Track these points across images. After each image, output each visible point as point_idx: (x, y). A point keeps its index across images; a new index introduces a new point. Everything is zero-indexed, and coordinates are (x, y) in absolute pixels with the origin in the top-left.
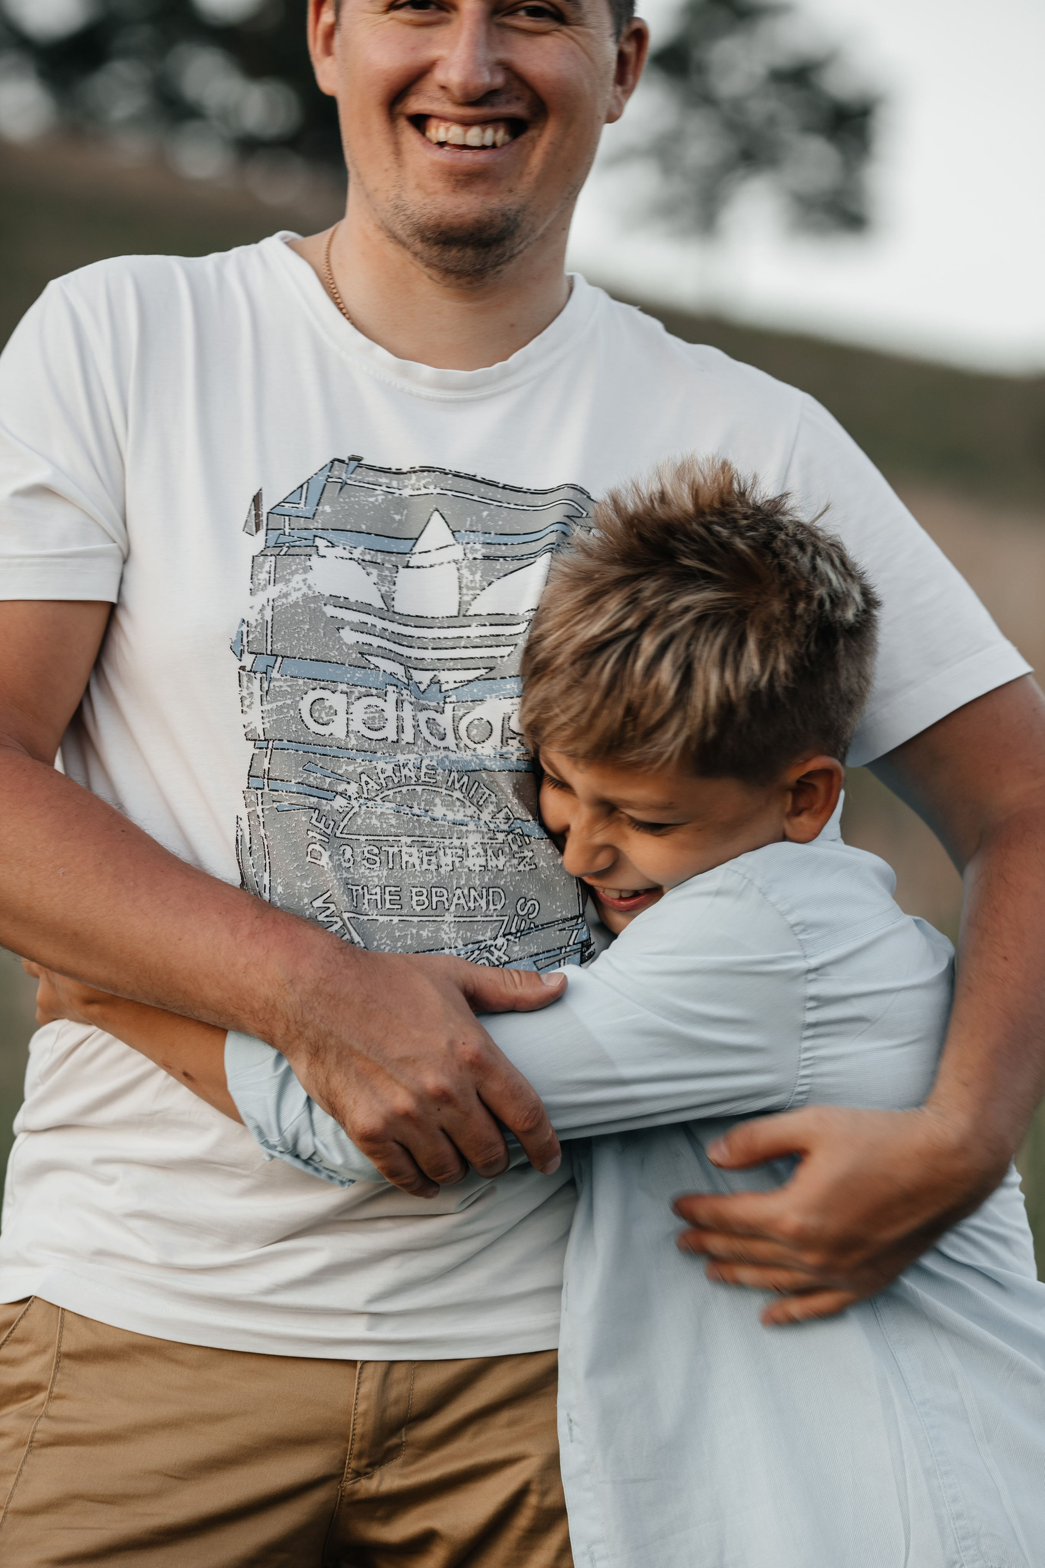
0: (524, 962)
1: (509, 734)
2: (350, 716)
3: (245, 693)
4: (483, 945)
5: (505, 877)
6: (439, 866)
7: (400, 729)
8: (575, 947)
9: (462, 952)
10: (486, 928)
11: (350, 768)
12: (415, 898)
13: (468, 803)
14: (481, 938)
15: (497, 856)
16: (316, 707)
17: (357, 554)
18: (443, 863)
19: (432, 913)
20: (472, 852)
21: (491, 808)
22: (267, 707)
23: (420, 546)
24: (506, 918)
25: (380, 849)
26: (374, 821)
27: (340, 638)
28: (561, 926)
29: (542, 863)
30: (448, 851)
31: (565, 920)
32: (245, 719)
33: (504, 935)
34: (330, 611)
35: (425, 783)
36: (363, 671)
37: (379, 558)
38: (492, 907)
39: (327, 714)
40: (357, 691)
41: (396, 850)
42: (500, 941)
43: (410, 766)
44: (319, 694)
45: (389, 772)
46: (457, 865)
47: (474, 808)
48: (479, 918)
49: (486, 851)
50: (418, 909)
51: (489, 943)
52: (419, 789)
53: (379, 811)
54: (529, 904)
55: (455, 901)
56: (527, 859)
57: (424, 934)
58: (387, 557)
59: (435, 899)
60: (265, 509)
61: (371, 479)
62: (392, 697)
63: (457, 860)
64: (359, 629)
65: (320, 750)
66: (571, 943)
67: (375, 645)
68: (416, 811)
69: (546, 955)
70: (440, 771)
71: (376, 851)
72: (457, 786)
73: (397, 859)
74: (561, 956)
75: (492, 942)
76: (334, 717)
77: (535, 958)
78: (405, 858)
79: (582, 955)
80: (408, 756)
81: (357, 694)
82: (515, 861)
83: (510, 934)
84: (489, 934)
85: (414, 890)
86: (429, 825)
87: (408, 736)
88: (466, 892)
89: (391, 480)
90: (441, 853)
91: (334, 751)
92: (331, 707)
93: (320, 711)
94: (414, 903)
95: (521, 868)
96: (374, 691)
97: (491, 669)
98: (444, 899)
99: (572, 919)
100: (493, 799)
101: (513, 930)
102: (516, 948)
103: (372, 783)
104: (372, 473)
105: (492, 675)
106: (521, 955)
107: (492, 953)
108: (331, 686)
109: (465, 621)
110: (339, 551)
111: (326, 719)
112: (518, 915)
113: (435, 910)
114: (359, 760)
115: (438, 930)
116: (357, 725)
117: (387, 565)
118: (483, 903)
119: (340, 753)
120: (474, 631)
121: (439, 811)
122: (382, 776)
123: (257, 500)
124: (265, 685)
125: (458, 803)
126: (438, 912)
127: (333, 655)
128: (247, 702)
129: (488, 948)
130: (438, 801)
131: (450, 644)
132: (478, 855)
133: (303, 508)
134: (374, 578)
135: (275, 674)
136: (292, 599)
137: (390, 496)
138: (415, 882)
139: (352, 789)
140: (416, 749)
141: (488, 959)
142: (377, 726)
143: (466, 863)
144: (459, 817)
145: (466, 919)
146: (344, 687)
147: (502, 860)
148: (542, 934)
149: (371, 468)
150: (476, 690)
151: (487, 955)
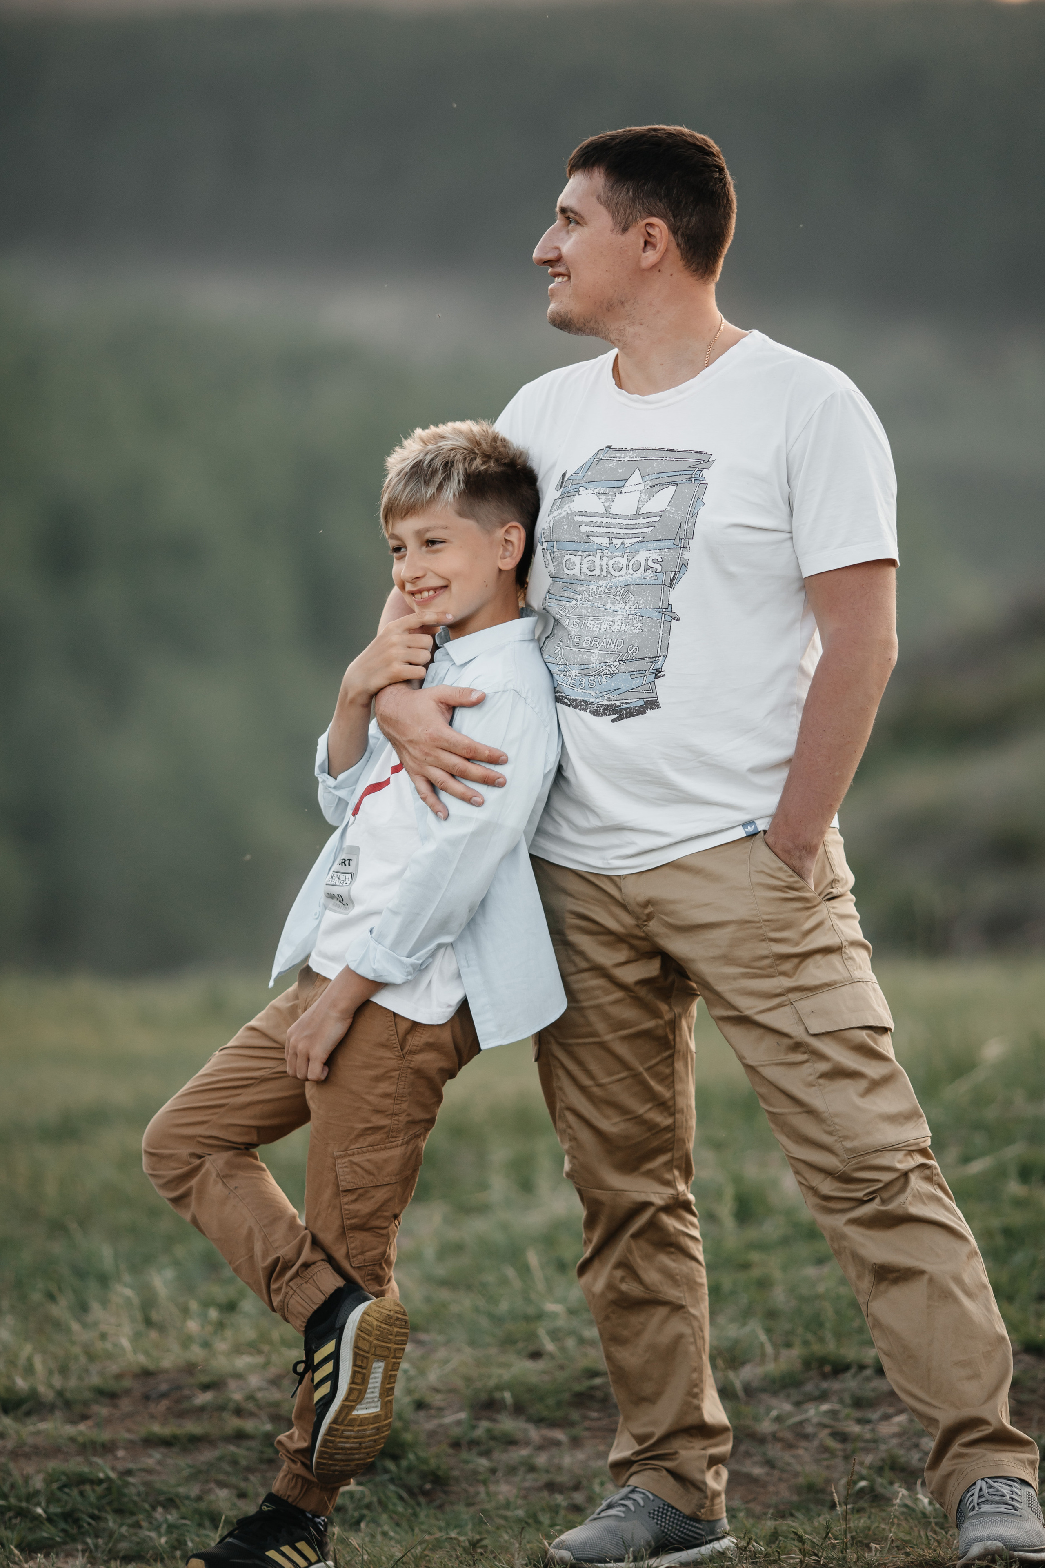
0: (625, 674)
1: (648, 567)
2: (582, 566)
3: (545, 560)
4: (608, 664)
5: (626, 635)
6: (600, 629)
7: (601, 570)
8: (653, 671)
9: (598, 666)
10: (611, 657)
11: (581, 589)
12: (586, 641)
13: (621, 602)
14: (608, 661)
15: (626, 626)
16: (567, 562)
17: (596, 491)
18: (602, 628)
19: (590, 648)
20: (616, 624)
21: (631, 603)
22: (555, 564)
23: (628, 483)
24: (621, 654)
25: (580, 621)
26: (583, 610)
27: (580, 530)
28: (648, 660)
29: (645, 630)
30: (606, 622)
31: (650, 658)
32: (548, 570)
33: (619, 661)
34: (577, 518)
35: (607, 593)
36: (588, 544)
37: (608, 491)
38: (616, 648)
39: (572, 566)
40: (585, 554)
41: (586, 622)
42: (617, 663)
43: (603, 586)
44: (569, 556)
45: (594, 590)
46: (608, 628)
47: (623, 604)
48: (609, 652)
49: (622, 624)
50: (585, 646)
51: (611, 663)
52: (603, 596)
53: (585, 606)
54: (634, 648)
55: (602, 644)
56: (639, 627)
57: (585, 657)
58: (611, 489)
59: (593, 642)
60: (567, 477)
61: (613, 455)
62: (599, 555)
63: (609, 626)
64: (588, 525)
65: (569, 581)
66: (651, 669)
67: (595, 531)
68: (599, 606)
69: (638, 672)
70: (614, 587)
71: (579, 621)
72: (618, 593)
73: (585, 626)
74: (646, 674)
75: (612, 663)
76: (575, 567)
77: (631, 673)
78: (588, 625)
79: (656, 675)
80: (603, 582)
81: (585, 556)
82: (633, 628)
83: (622, 660)
84: (612, 660)
85: (586, 638)
86: (603, 612)
87: (604, 573)
88: (607, 641)
89: (621, 454)
90: (603, 623)
91: (575, 582)
92: (574, 562)
93: (569, 564)
94: (584, 643)
95: (635, 631)
96: (591, 553)
97: (644, 537)
98: (597, 643)
99: (653, 658)
100: (633, 599)
101: (623, 659)
102: (623, 667)
103: (586, 594)
104: (614, 452)
105: (645, 540)
106: (624, 671)
107: (611, 668)
108: (575, 553)
109: (638, 516)
110: (589, 491)
111: (571, 568)
112: (628, 653)
113: (591, 648)
114: (585, 585)
115: (590, 656)
116: (585, 570)
117: (611, 493)
118: (613, 646)
119: (578, 582)
120: (641, 521)
121: (608, 606)
122: (591, 591)
123: (564, 475)
124: (552, 555)
125: (617, 602)
126: (592, 648)
127: (576, 538)
128: (547, 563)
129: (610, 666)
130: (609, 601)
131: (632, 527)
132: (619, 625)
133: (580, 475)
134: (603, 500)
135: (555, 550)
136: (562, 515)
137: (619, 462)
138: (588, 635)
139: (579, 597)
140: (607, 578)
141: (609, 670)
142: (592, 569)
143: (612, 628)
144: (616, 608)
145: (605, 651)
146: (580, 553)
147: (627, 627)
148: (638, 662)
149: (615, 450)
150: (636, 547)
151: (609, 668)
